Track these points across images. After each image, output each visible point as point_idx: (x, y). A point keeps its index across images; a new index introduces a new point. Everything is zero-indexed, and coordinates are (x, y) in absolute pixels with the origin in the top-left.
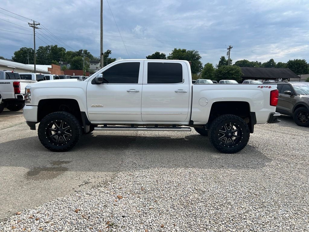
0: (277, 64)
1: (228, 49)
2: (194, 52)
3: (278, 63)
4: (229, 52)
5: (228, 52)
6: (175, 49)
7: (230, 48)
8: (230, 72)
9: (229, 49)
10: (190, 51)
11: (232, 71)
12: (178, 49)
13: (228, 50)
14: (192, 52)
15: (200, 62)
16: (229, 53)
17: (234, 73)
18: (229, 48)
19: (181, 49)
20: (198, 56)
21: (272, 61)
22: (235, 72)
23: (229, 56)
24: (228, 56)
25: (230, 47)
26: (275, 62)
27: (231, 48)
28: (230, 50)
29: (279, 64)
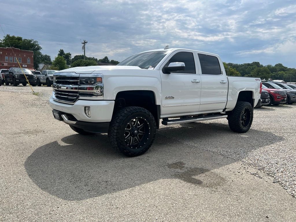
1: (83, 43)
2: (33, 41)
5: (83, 46)
6: (8, 36)
7: (85, 43)
10: (27, 40)
12: (11, 36)
13: (83, 45)
14: (31, 41)
15: (41, 53)
16: (85, 47)
19: (16, 36)
20: (38, 46)
21: (106, 58)
24: (84, 50)
25: (84, 41)
26: (109, 59)
27: (86, 42)
28: (85, 45)
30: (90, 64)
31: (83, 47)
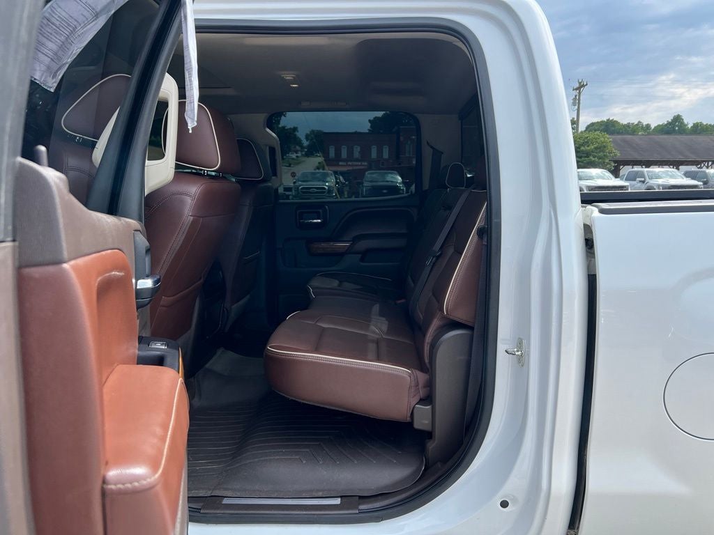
0: (690, 126)
1: (576, 89)
3: (694, 124)
4: (579, 98)
5: (576, 96)
7: (581, 86)
8: (582, 148)
9: (579, 89)
11: (588, 146)
13: (576, 92)
17: (592, 152)
18: (577, 85)
21: (678, 119)
22: (596, 148)
23: (579, 107)
24: (576, 107)
25: (580, 83)
26: (686, 122)
27: (583, 86)
28: (580, 93)
29: (696, 126)
30: (587, 142)
31: (575, 99)
